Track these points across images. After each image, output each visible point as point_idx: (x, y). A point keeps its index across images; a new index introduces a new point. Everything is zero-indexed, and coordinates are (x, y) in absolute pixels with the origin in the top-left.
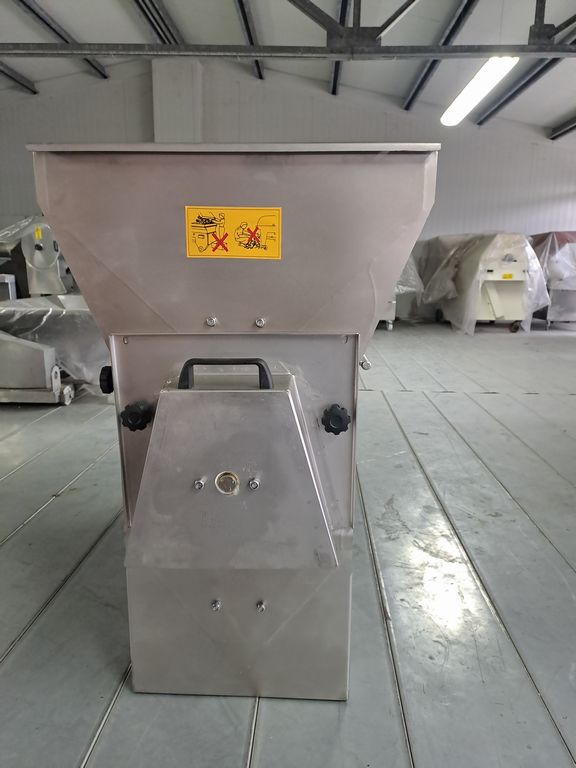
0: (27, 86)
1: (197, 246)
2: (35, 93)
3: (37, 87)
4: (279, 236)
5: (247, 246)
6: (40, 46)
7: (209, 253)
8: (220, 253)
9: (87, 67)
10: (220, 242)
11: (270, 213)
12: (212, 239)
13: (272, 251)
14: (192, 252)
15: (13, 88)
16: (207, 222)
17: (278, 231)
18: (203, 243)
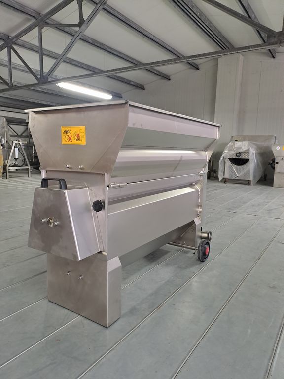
0: (166, 77)
1: (64, 141)
2: (169, 80)
3: (170, 78)
4: (85, 136)
5: (77, 140)
6: (168, 61)
7: (67, 143)
8: (70, 142)
9: (190, 66)
10: (70, 139)
11: (82, 128)
12: (68, 138)
13: (83, 142)
14: (63, 142)
15: (161, 79)
16: (66, 132)
17: (84, 134)
18: (66, 139)
